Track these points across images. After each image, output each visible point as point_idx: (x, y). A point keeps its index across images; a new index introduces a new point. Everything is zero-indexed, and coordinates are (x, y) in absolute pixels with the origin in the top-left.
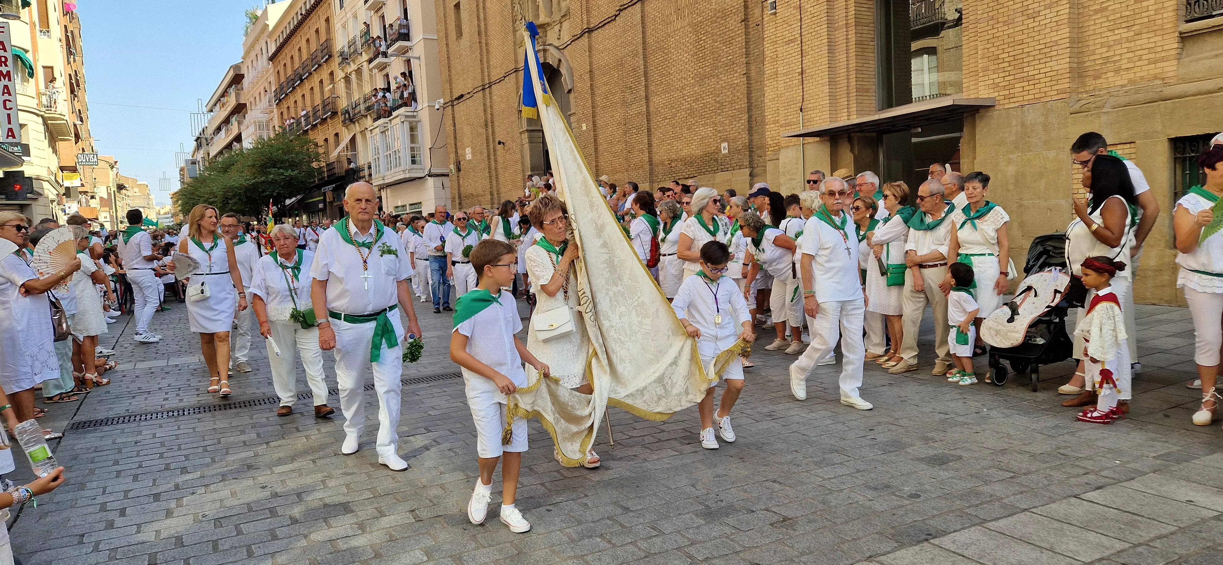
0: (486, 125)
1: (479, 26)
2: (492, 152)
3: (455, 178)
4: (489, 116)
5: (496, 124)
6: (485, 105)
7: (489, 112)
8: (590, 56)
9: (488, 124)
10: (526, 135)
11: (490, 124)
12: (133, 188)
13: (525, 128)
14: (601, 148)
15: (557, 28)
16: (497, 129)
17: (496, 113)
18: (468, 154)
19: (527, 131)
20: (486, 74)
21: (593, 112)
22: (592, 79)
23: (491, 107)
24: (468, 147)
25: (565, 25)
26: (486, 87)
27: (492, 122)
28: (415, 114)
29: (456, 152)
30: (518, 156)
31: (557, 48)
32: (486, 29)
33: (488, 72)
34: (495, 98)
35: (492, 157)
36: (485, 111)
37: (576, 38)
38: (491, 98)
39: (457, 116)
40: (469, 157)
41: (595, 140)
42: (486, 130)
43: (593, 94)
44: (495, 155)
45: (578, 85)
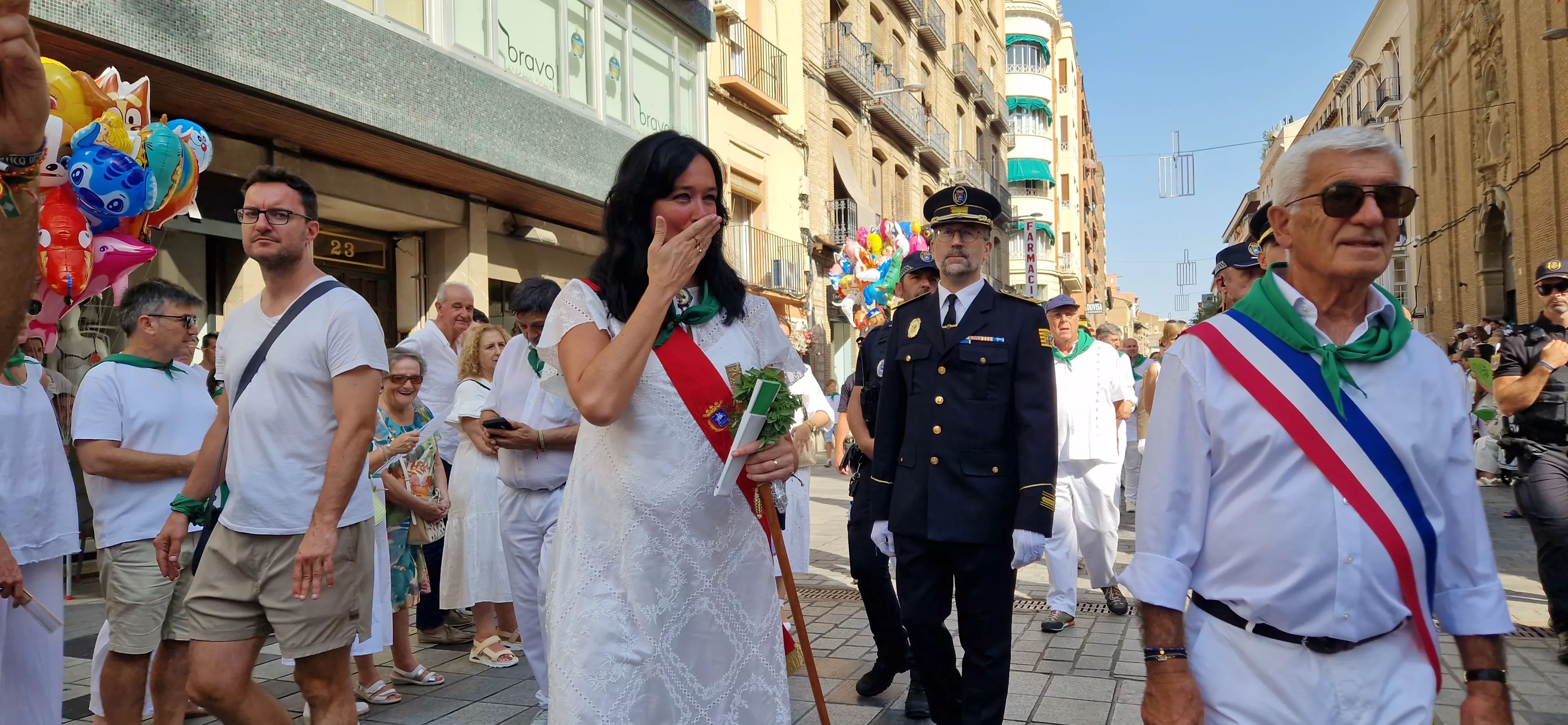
1: (1447, 162)
2: (1456, 294)
3: (1428, 320)
4: (1454, 256)
5: (1461, 264)
6: (1450, 244)
7: (1454, 252)
9: (1454, 264)
11: (1455, 264)
12: (1153, 326)
13: (1481, 269)
15: (1503, 169)
16: (1462, 270)
18: (1439, 296)
19: (1482, 273)
20: (1452, 212)
23: (1457, 246)
24: (1439, 287)
25: (1509, 165)
26: (1452, 225)
27: (1457, 263)
28: (1403, 248)
30: (1475, 299)
31: (1503, 189)
32: (1454, 164)
33: (1454, 209)
34: (1460, 236)
35: (1457, 300)
36: (1451, 251)
37: (1516, 181)
38: (1456, 237)
39: (1431, 253)
42: (1452, 271)
44: (1459, 297)
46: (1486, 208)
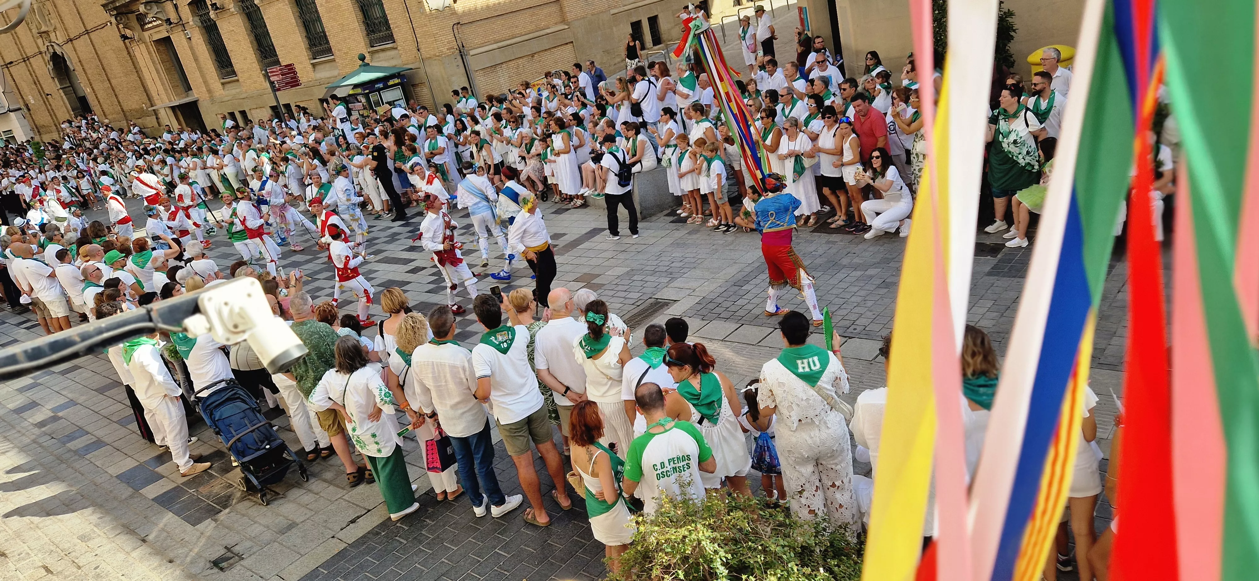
0: (35, 83)
8: (77, 54)
10: (61, 91)
14: (101, 101)
17: (38, 76)
21: (90, 83)
22: (82, 65)
29: (22, 98)
40: (32, 102)
41: (97, 97)
43: (86, 73)
45: (77, 68)
46: (50, 53)
